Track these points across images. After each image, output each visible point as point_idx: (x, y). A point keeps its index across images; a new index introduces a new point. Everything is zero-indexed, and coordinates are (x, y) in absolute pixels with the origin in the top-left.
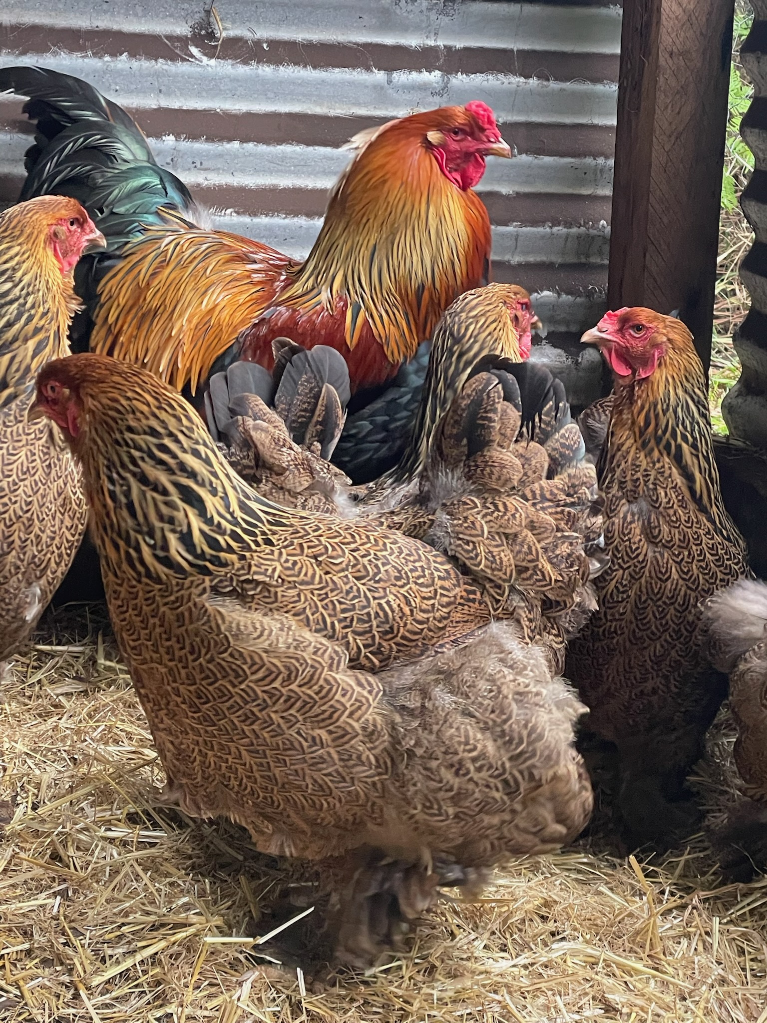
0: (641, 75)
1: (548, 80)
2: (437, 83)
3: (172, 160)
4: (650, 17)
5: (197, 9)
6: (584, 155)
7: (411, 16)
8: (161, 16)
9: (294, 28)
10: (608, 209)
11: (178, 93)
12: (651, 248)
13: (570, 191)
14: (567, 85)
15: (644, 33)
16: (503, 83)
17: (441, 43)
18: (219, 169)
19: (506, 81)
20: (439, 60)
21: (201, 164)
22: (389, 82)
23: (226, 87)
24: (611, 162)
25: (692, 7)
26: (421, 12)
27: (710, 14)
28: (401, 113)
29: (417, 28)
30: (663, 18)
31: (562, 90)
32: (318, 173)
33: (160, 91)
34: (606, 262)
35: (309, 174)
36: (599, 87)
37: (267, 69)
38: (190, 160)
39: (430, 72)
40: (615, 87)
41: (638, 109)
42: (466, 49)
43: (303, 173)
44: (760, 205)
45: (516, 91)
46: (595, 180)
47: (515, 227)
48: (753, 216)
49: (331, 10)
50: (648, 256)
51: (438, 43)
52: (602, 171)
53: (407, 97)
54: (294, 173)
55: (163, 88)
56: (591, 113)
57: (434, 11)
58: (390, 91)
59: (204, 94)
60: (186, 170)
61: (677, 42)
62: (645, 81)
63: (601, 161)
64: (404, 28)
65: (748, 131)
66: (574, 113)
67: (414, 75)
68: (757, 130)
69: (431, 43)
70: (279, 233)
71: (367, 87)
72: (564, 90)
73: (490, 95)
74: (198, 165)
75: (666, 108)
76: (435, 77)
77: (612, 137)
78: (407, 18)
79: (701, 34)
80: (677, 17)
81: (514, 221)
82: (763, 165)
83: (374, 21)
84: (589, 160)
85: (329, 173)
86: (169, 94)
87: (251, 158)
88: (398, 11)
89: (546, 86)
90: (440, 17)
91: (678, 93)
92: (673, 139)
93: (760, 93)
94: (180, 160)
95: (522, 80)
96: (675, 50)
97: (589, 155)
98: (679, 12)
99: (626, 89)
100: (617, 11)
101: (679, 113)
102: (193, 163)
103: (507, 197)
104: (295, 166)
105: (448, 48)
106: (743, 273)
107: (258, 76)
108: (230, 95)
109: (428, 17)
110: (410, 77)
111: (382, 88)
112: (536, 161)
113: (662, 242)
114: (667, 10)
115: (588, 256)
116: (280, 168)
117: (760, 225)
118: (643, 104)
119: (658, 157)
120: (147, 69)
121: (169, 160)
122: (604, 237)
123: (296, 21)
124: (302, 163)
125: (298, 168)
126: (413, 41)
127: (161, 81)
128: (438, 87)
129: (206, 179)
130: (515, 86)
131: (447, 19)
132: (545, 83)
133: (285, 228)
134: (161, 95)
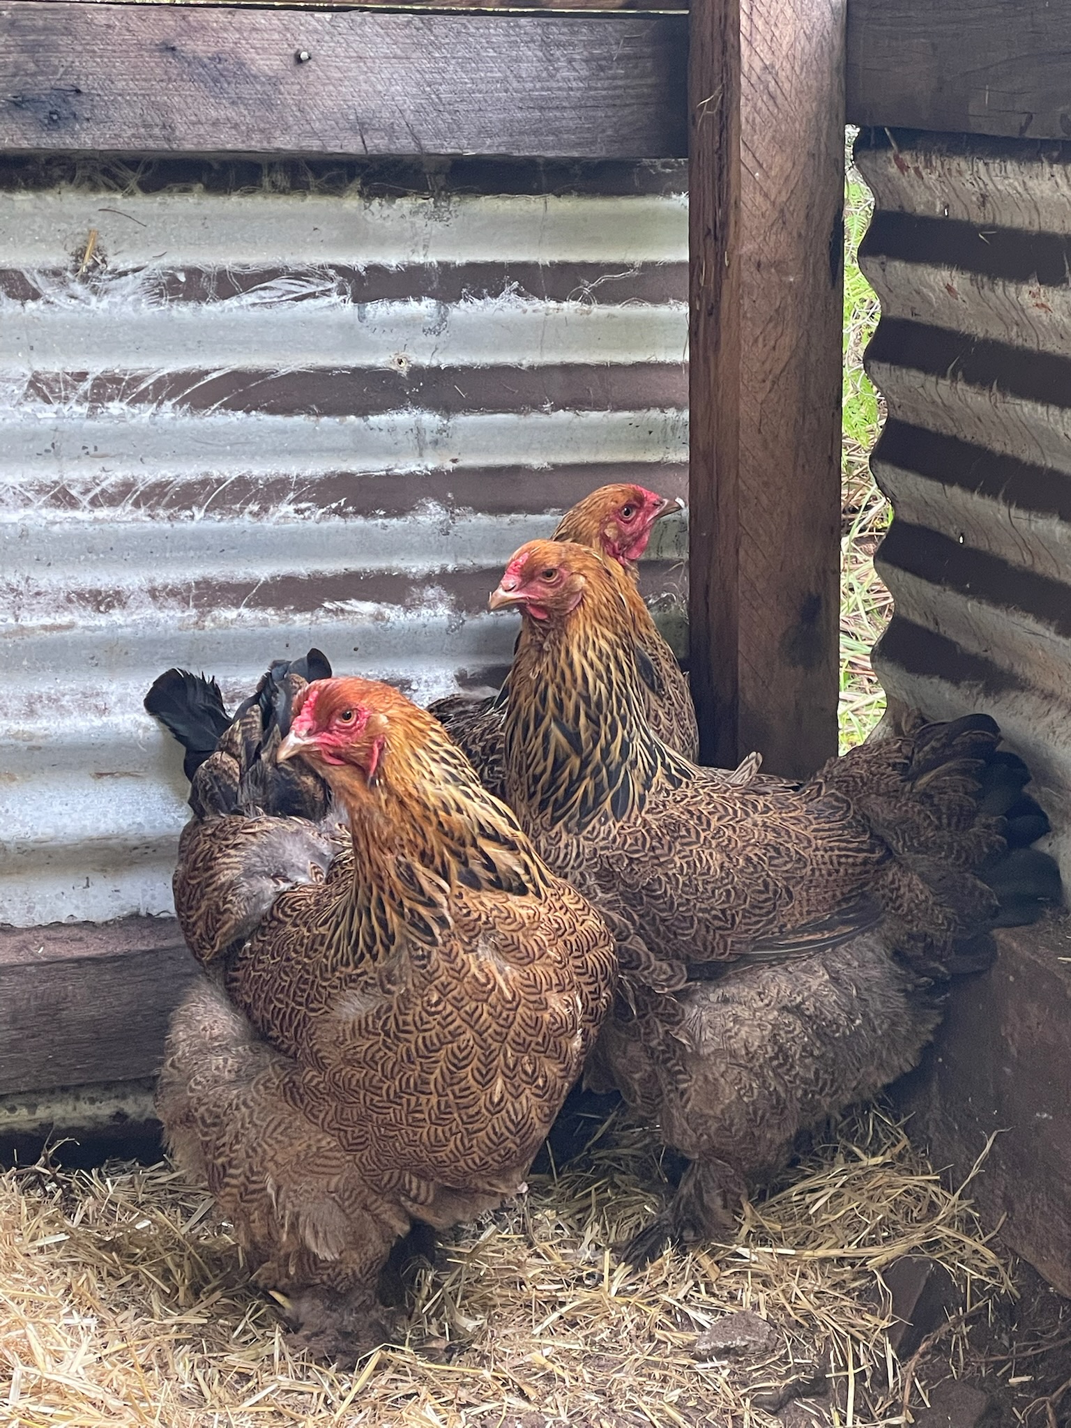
0: (718, 294)
1: (590, 303)
2: (431, 316)
3: (53, 445)
4: (726, 214)
5: (79, 230)
6: (648, 406)
7: (388, 224)
8: (28, 241)
9: (220, 248)
10: (683, 480)
11: (58, 349)
12: (745, 540)
13: (629, 458)
14: (617, 309)
15: (719, 235)
16: (525, 311)
17: (433, 258)
18: (122, 454)
19: (530, 308)
20: (432, 283)
21: (96, 448)
22: (362, 318)
23: (127, 338)
24: (686, 415)
25: (784, 197)
26: (403, 216)
27: (809, 207)
28: (382, 360)
29: (398, 240)
30: (745, 215)
31: (610, 316)
32: (266, 452)
33: (32, 348)
34: (686, 556)
35: (253, 456)
36: (663, 310)
37: (184, 309)
38: (80, 444)
39: (419, 300)
40: (685, 309)
41: (717, 343)
42: (471, 266)
43: (244, 453)
44: (899, 471)
45: (545, 322)
46: (665, 441)
47: (553, 514)
48: (890, 486)
49: (273, 221)
50: (742, 553)
51: (430, 260)
52: (673, 428)
53: (390, 337)
54: (230, 454)
55: (36, 344)
56: (653, 345)
57: (421, 215)
58: (364, 331)
59: (95, 348)
60: (74, 459)
61: (766, 249)
62: (724, 304)
63: (671, 413)
64: (382, 241)
65: (874, 365)
66: (629, 348)
67: (397, 306)
68: (887, 366)
69: (419, 259)
70: (212, 542)
71: (330, 327)
72: (614, 316)
73: (508, 328)
74: (91, 450)
75: (756, 341)
76: (425, 308)
77: (684, 380)
78: (383, 227)
79: (800, 235)
80: (763, 215)
81: (551, 507)
82: (899, 413)
83: (335, 233)
84: (655, 414)
85: (282, 452)
86: (45, 352)
87: (167, 437)
88: (369, 218)
89: (588, 313)
90: (429, 223)
91: (770, 320)
92: (768, 384)
93: (888, 310)
94: (64, 445)
95: (553, 304)
96: (763, 259)
97: (655, 407)
98: (766, 206)
99: (699, 312)
100: (681, 202)
101: (774, 348)
102: (84, 448)
103: (541, 472)
104: (231, 445)
105: (444, 266)
106: (880, 564)
107: (172, 320)
108: (133, 348)
109: (413, 224)
110: (392, 309)
111: (352, 327)
112: (576, 420)
113: (761, 531)
114: (749, 204)
115: (659, 549)
116: (210, 448)
117: (899, 499)
118: (724, 337)
119: (747, 410)
120: (10, 317)
121: (49, 446)
122: (683, 523)
123: (223, 239)
124: (242, 440)
125: (236, 447)
126: (392, 259)
127: (31, 333)
128: (433, 322)
129: (104, 470)
130: (543, 314)
131: (439, 225)
132: (586, 307)
133: (221, 534)
134: (34, 354)
